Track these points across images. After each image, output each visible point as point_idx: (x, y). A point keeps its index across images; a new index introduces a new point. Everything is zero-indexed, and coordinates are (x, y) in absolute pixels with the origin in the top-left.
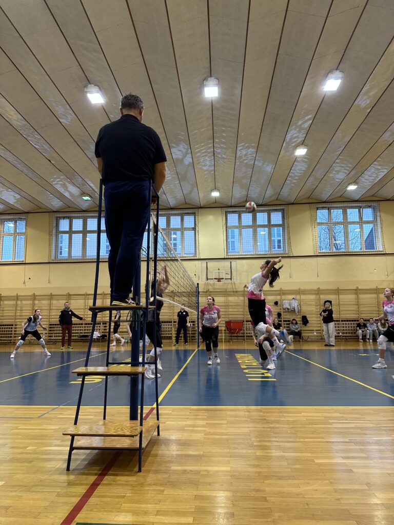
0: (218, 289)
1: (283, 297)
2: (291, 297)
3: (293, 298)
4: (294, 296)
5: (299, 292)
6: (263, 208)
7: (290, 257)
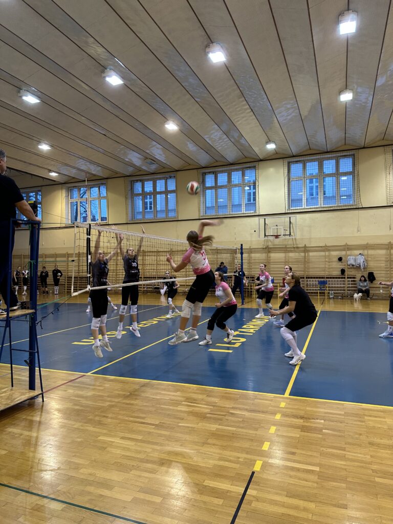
0: (278, 245)
1: (349, 252)
2: (358, 252)
3: (360, 254)
4: (361, 252)
5: (367, 247)
6: (330, 156)
7: (358, 208)
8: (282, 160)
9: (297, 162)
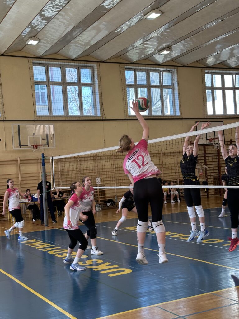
6: (72, 64)
7: (103, 120)
8: (27, 59)
9: (40, 64)
